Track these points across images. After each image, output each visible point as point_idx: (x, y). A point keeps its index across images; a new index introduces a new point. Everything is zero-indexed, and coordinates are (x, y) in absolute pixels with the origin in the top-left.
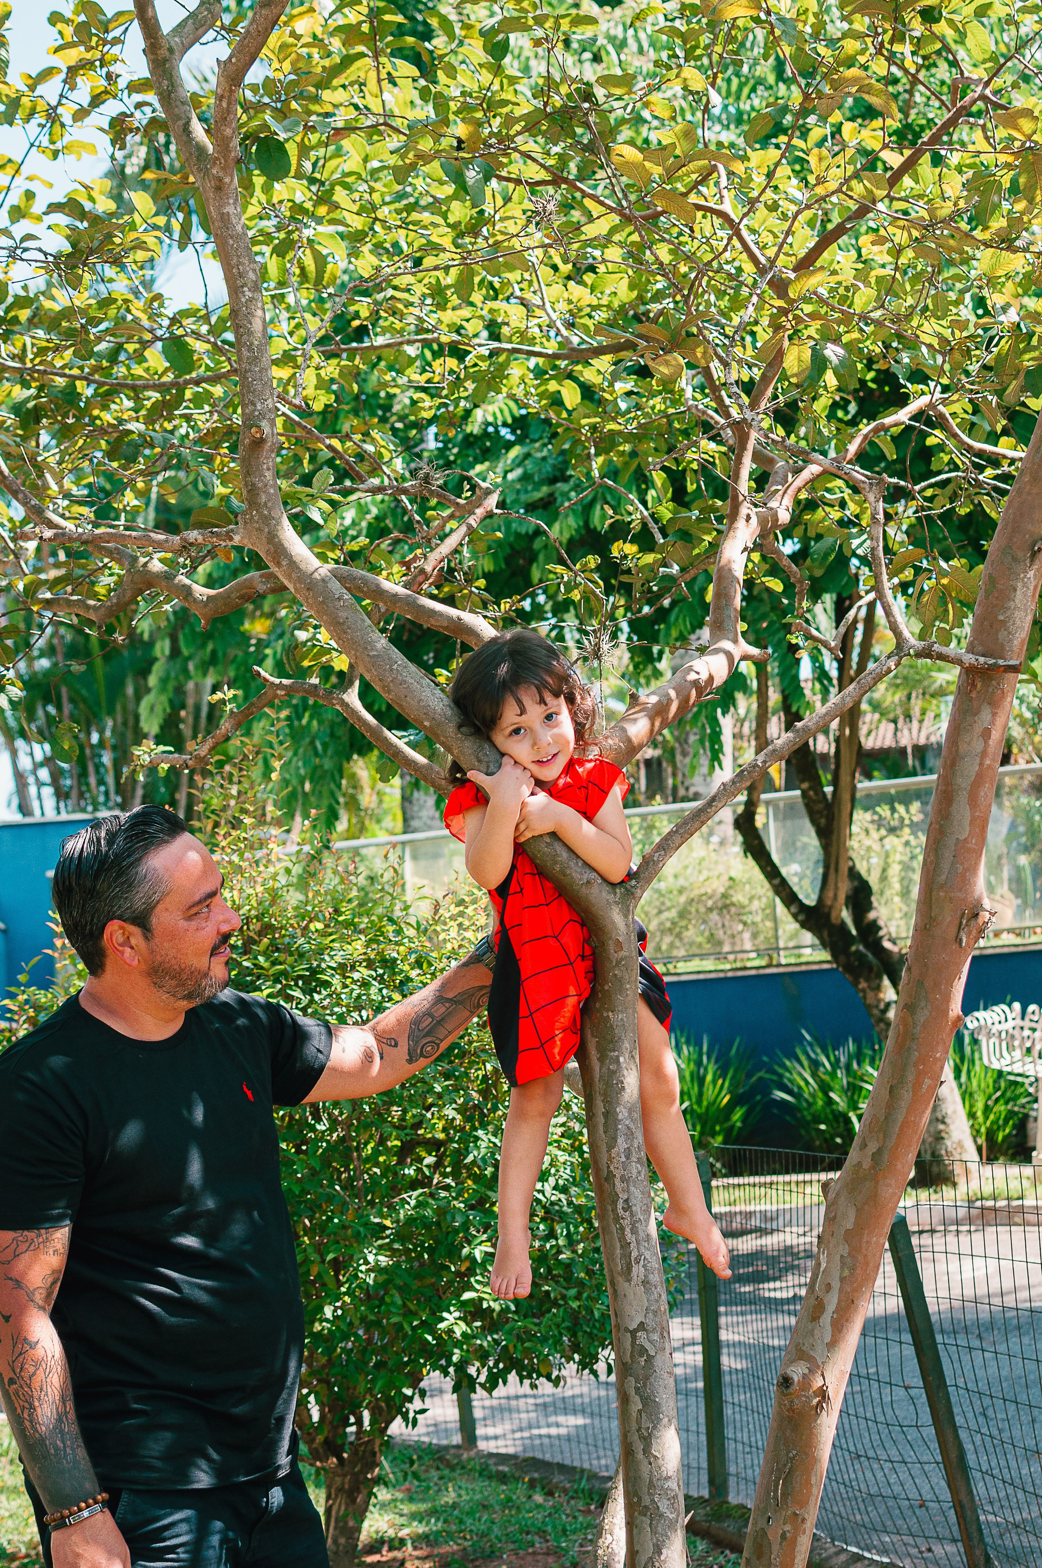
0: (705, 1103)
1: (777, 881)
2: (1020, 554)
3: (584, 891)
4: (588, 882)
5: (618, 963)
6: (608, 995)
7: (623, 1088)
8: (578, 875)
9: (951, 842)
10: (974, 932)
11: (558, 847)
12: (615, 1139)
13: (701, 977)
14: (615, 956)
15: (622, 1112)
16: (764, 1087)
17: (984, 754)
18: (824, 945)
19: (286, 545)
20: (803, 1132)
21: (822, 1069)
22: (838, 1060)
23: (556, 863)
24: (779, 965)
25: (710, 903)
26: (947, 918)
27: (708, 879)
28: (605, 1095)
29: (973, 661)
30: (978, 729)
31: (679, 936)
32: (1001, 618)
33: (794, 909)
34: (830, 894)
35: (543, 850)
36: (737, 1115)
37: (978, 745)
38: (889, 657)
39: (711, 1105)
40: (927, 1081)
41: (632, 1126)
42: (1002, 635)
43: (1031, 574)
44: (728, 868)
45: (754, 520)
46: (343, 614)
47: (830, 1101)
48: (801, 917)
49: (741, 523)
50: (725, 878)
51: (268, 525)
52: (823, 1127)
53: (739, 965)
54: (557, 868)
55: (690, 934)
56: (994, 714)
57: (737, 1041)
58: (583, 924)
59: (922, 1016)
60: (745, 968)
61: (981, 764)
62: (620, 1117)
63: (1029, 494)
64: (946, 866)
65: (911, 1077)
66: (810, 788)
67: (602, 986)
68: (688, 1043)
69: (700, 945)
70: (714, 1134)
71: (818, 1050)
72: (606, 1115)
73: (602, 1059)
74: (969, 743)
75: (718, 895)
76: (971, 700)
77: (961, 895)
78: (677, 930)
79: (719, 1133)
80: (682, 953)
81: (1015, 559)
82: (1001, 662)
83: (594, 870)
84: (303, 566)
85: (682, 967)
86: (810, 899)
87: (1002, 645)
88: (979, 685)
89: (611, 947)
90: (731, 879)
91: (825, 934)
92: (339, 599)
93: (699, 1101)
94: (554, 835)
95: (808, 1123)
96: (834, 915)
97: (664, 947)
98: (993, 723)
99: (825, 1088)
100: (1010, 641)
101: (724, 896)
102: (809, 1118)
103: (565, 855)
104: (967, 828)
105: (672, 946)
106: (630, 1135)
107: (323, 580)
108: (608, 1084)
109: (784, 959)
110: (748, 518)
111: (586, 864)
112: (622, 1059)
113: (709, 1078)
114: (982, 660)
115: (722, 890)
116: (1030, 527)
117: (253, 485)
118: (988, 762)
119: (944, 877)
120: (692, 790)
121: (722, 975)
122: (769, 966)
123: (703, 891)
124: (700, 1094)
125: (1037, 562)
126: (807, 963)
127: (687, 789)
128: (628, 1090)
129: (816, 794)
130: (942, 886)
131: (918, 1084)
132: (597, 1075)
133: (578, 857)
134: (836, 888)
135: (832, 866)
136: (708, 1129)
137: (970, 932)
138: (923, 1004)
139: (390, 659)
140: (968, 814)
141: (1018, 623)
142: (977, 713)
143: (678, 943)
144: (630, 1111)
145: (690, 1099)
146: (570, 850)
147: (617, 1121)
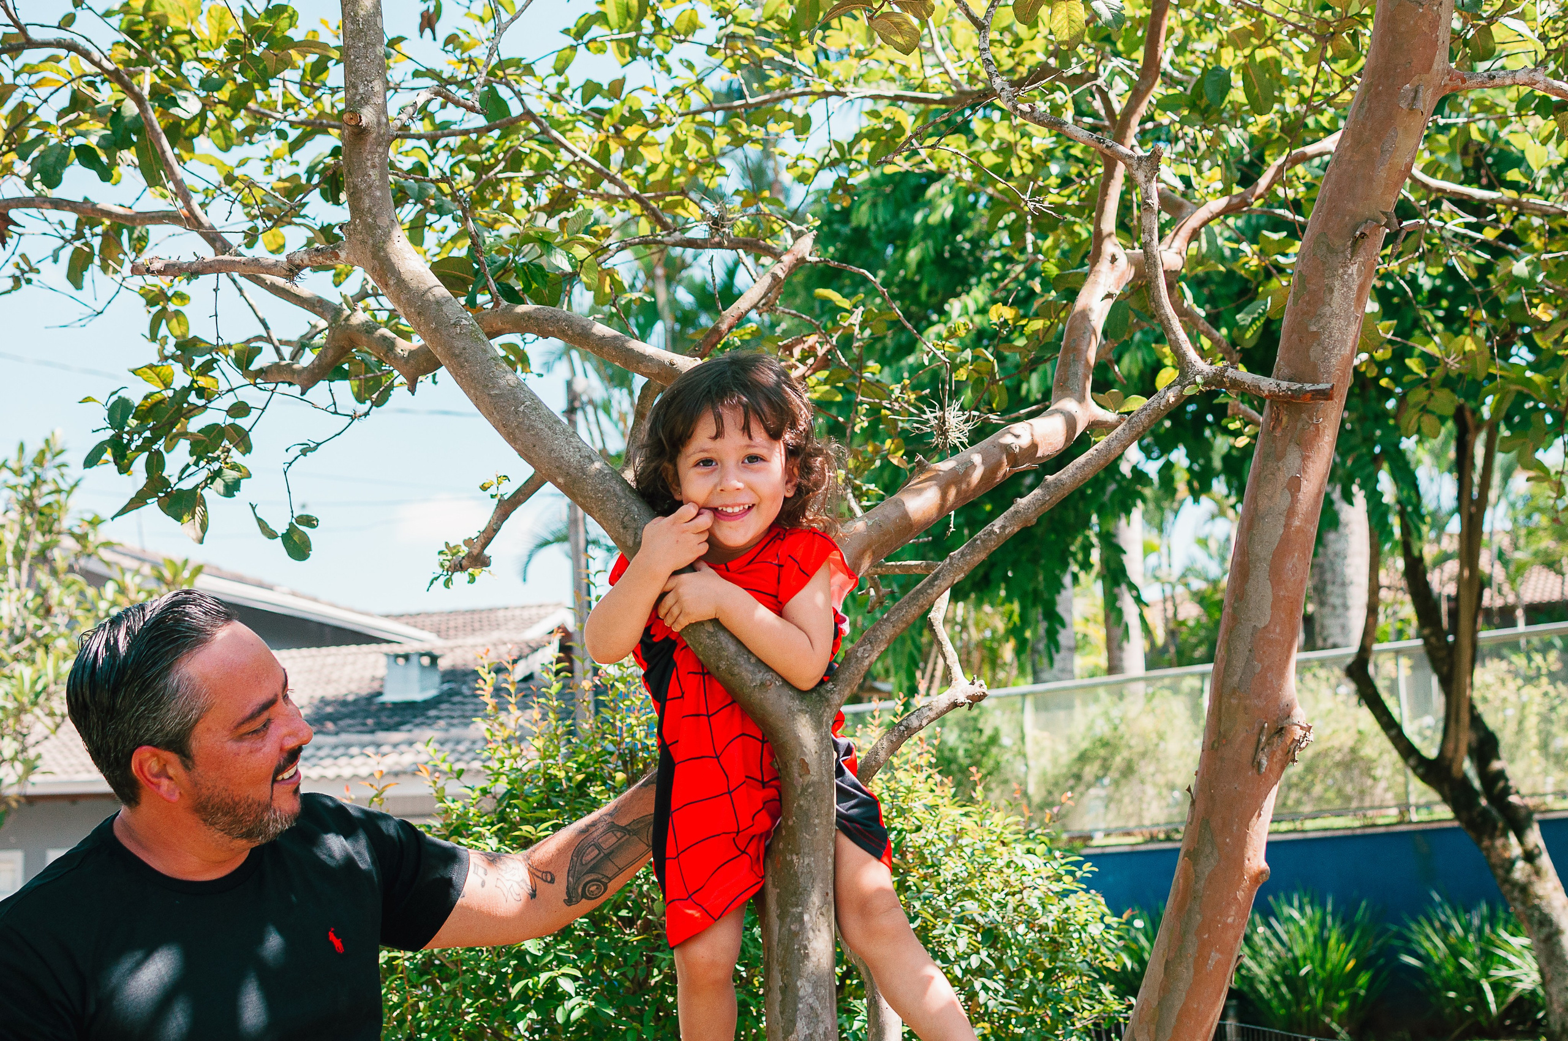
0: (1329, 967)
1: (1394, 732)
2: (1338, 243)
3: (757, 695)
4: (762, 684)
5: (804, 790)
6: (792, 832)
7: (807, 956)
8: (749, 676)
9: (1246, 630)
10: (1279, 754)
11: (723, 638)
12: (793, 1022)
13: (1328, 834)
14: (800, 781)
15: (804, 988)
16: (1391, 954)
17: (1291, 512)
18: (1446, 800)
19: (394, 259)
20: (1433, 999)
21: (1452, 934)
22: (1470, 923)
23: (720, 658)
24: (1410, 822)
25: (1338, 757)
26: (1241, 733)
27: (1334, 732)
28: (784, 964)
29: (1273, 387)
30: (1283, 478)
31: (1307, 791)
32: (1313, 328)
33: (1412, 762)
34: (1451, 746)
35: (704, 644)
36: (1363, 979)
37: (1283, 501)
38: (1169, 387)
39: (1335, 967)
40: (1215, 956)
41: (817, 1005)
42: (1314, 352)
43: (1354, 269)
44: (1356, 720)
45: (1122, 260)
46: (459, 344)
47: (1461, 968)
48: (1421, 770)
49: (1104, 265)
50: (1353, 731)
51: (373, 236)
52: (1452, 994)
53: (1369, 822)
54: (723, 665)
55: (1318, 789)
56: (1305, 458)
57: (1364, 904)
58: (764, 741)
59: (1207, 867)
60: (1374, 825)
61: (1287, 526)
62: (801, 993)
63: (1350, 162)
64: (1239, 663)
65: (1192, 950)
66: (1432, 634)
67: (786, 820)
68: (1312, 903)
69: (1329, 801)
70: (1338, 1000)
71: (1449, 912)
72: (784, 990)
73: (782, 917)
74: (1270, 498)
75: (1346, 750)
76: (1274, 439)
77: (1260, 703)
78: (1304, 785)
79: (1343, 999)
80: (1307, 809)
81: (1331, 250)
82: (1308, 387)
83: (769, 669)
84: (413, 284)
85: (1309, 824)
86: (1431, 752)
87: (1315, 366)
88: (1285, 419)
89: (795, 769)
90: (1360, 732)
91: (1446, 788)
92: (455, 325)
93: (1322, 965)
94: (716, 621)
95: (1438, 990)
96: (1455, 769)
97: (1290, 802)
98: (1303, 469)
99: (1455, 953)
100: (1326, 359)
101: (1353, 750)
102: (1438, 984)
103: (732, 648)
104: (1269, 612)
105: (1299, 802)
106: (814, 1017)
107: (438, 302)
108: (788, 949)
109: (1414, 817)
110: (1114, 259)
111: (760, 662)
112: (806, 917)
113: (1332, 942)
114: (1284, 385)
115: (1350, 743)
116: (1350, 206)
117: (355, 186)
118: (1297, 523)
119: (1236, 678)
120: (1330, 641)
121: (1349, 832)
122: (1400, 823)
123: (1329, 745)
124: (1324, 959)
125: (1361, 250)
126: (1439, 821)
127: (1325, 640)
128: (814, 959)
129: (1438, 639)
130: (1234, 691)
131: (1201, 960)
132: (776, 938)
133: (750, 652)
134: (1457, 740)
135: (1453, 717)
136: (1332, 993)
137: (1273, 754)
138: (1208, 850)
139: (516, 398)
140: (1268, 592)
141: (1337, 335)
142: (1280, 457)
143: (1305, 798)
144: (816, 985)
145: (1313, 962)
146: (739, 642)
147: (797, 999)
